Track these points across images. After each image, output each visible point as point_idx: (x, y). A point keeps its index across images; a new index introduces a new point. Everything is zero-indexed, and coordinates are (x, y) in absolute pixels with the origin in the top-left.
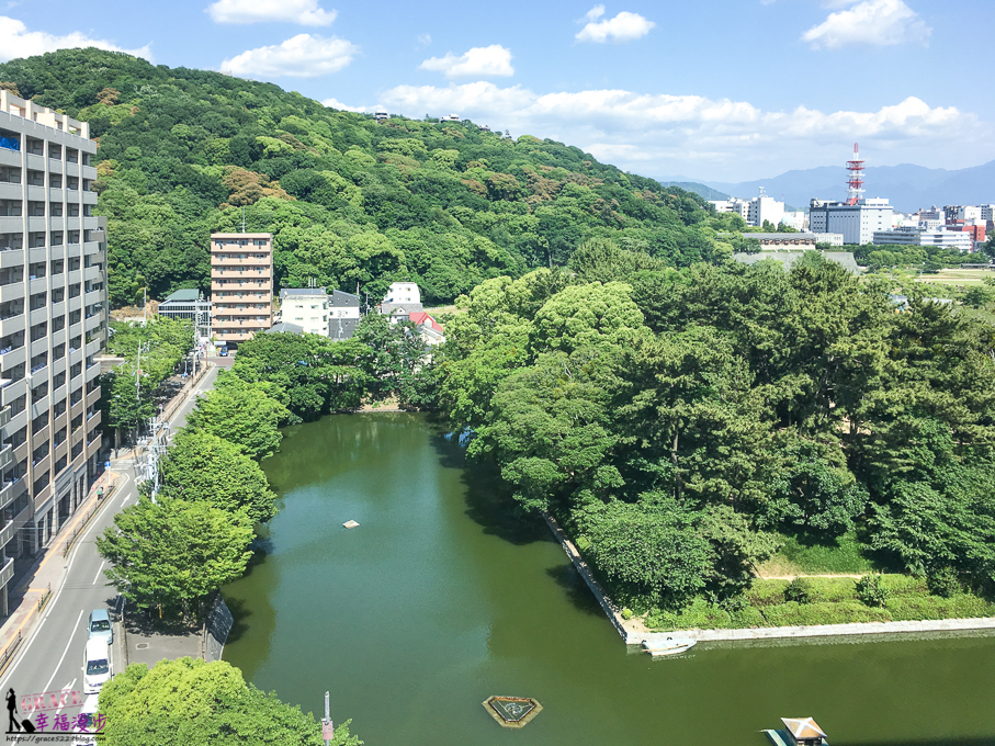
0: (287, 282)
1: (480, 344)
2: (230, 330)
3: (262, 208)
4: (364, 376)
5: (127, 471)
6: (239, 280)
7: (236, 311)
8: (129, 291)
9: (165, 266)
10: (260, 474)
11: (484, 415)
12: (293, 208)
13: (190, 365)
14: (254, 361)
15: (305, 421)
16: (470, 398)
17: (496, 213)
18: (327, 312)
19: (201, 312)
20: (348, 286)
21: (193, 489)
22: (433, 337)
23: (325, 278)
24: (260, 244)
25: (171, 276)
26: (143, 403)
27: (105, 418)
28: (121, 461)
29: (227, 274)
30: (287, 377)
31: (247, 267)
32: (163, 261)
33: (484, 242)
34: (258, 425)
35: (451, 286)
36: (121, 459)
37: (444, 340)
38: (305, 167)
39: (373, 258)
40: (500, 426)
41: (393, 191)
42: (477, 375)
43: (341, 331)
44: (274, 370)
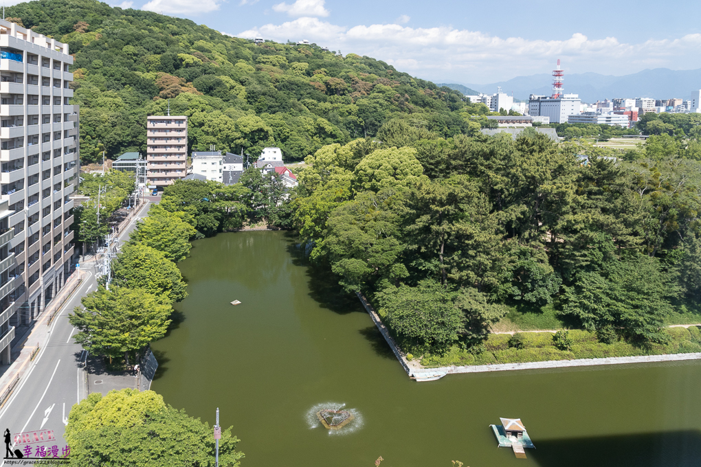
0: (196, 147)
1: (320, 187)
2: (159, 179)
3: (181, 100)
4: (244, 207)
5: (90, 270)
6: (165, 146)
7: (163, 166)
8: (94, 154)
9: (117, 137)
10: (177, 271)
11: (321, 232)
12: (201, 100)
13: (132, 201)
14: (174, 198)
15: (206, 237)
16: (312, 221)
17: (332, 103)
18: (222, 167)
19: (140, 167)
20: (236, 150)
21: (133, 281)
22: (290, 183)
23: (221, 145)
24: (179, 123)
25: (121, 144)
26: (101, 226)
27: (76, 235)
28: (86, 263)
29: (158, 142)
30: (195, 209)
31: (171, 138)
32: (114, 135)
33: (323, 122)
34: (176, 239)
35: (302, 150)
36: (87, 262)
37: (297, 184)
38: (209, 73)
39: (252, 132)
40: (332, 238)
41: (266, 89)
42: (317, 206)
43: (231, 179)
44: (187, 204)
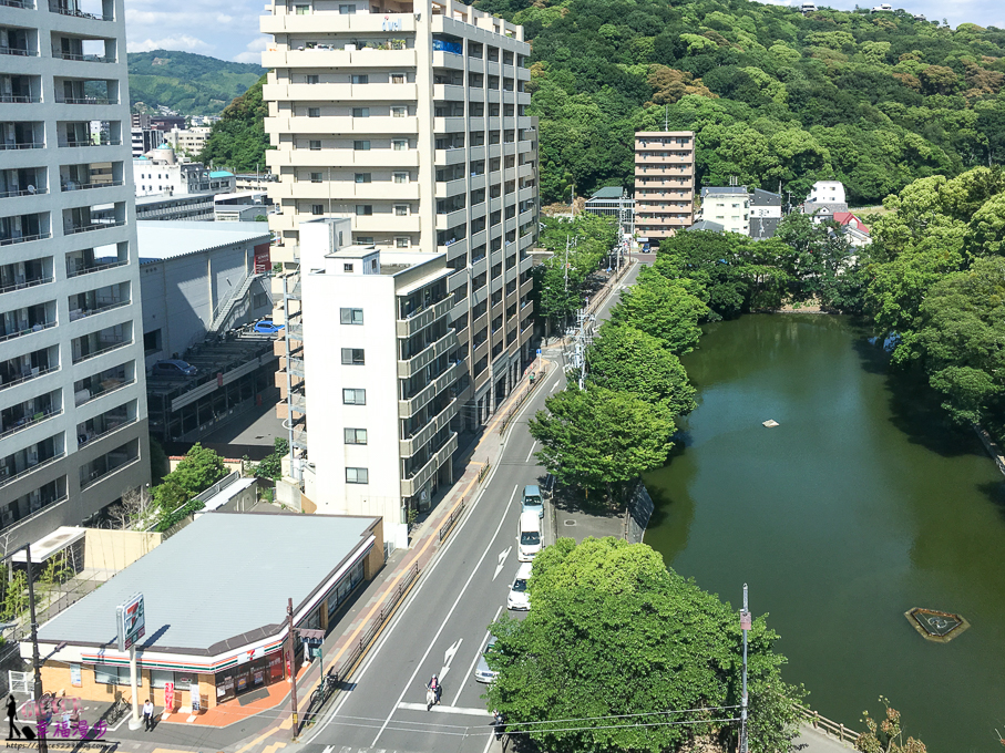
0: (708, 180)
1: (909, 247)
2: (652, 228)
3: (685, 106)
4: (786, 277)
5: (555, 360)
6: (662, 178)
7: (658, 209)
8: (559, 188)
9: (591, 163)
10: (681, 368)
11: (912, 320)
12: (716, 105)
13: (614, 260)
14: (676, 258)
15: (725, 319)
16: (897, 301)
17: (930, 108)
18: (748, 211)
19: (625, 209)
20: (770, 185)
21: (617, 379)
22: (859, 238)
23: (747, 177)
24: (683, 142)
25: (596, 174)
26: (570, 295)
27: (537, 307)
28: (551, 349)
29: (650, 172)
30: (707, 275)
31: (669, 166)
32: (588, 160)
33: (915, 139)
34: (679, 321)
35: (879, 185)
36: (551, 347)
37: (870, 241)
38: (728, 64)
39: (797, 156)
40: (929, 332)
41: (819, 86)
42: (905, 278)
43: (762, 230)
44: (695, 268)
